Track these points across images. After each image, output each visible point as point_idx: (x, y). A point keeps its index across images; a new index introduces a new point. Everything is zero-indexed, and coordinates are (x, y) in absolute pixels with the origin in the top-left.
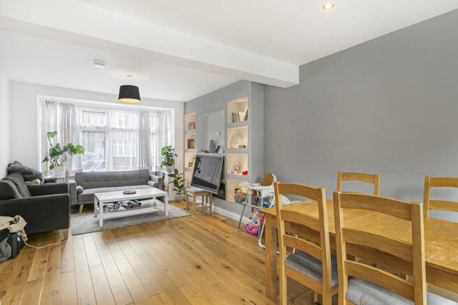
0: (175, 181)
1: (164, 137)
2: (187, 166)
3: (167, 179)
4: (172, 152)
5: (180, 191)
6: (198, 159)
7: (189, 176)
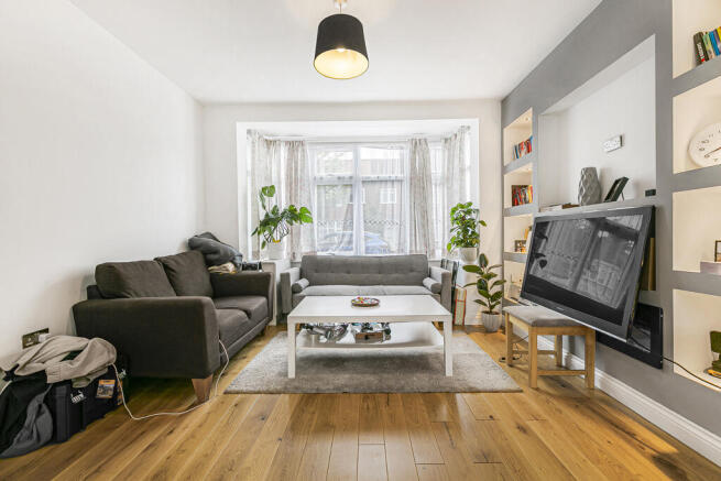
0: (480, 281)
1: (456, 187)
2: (509, 248)
3: (462, 278)
4: (474, 215)
5: (492, 307)
6: (540, 228)
7: (516, 272)
